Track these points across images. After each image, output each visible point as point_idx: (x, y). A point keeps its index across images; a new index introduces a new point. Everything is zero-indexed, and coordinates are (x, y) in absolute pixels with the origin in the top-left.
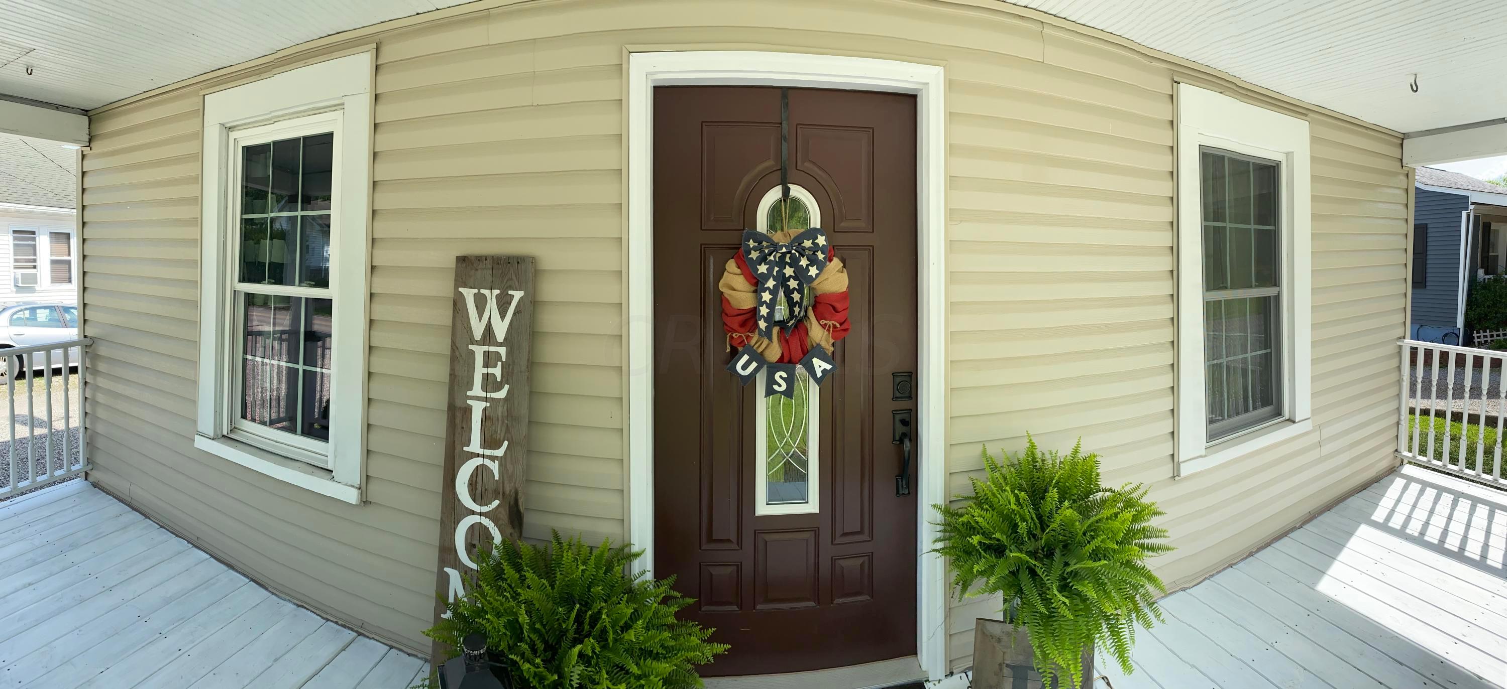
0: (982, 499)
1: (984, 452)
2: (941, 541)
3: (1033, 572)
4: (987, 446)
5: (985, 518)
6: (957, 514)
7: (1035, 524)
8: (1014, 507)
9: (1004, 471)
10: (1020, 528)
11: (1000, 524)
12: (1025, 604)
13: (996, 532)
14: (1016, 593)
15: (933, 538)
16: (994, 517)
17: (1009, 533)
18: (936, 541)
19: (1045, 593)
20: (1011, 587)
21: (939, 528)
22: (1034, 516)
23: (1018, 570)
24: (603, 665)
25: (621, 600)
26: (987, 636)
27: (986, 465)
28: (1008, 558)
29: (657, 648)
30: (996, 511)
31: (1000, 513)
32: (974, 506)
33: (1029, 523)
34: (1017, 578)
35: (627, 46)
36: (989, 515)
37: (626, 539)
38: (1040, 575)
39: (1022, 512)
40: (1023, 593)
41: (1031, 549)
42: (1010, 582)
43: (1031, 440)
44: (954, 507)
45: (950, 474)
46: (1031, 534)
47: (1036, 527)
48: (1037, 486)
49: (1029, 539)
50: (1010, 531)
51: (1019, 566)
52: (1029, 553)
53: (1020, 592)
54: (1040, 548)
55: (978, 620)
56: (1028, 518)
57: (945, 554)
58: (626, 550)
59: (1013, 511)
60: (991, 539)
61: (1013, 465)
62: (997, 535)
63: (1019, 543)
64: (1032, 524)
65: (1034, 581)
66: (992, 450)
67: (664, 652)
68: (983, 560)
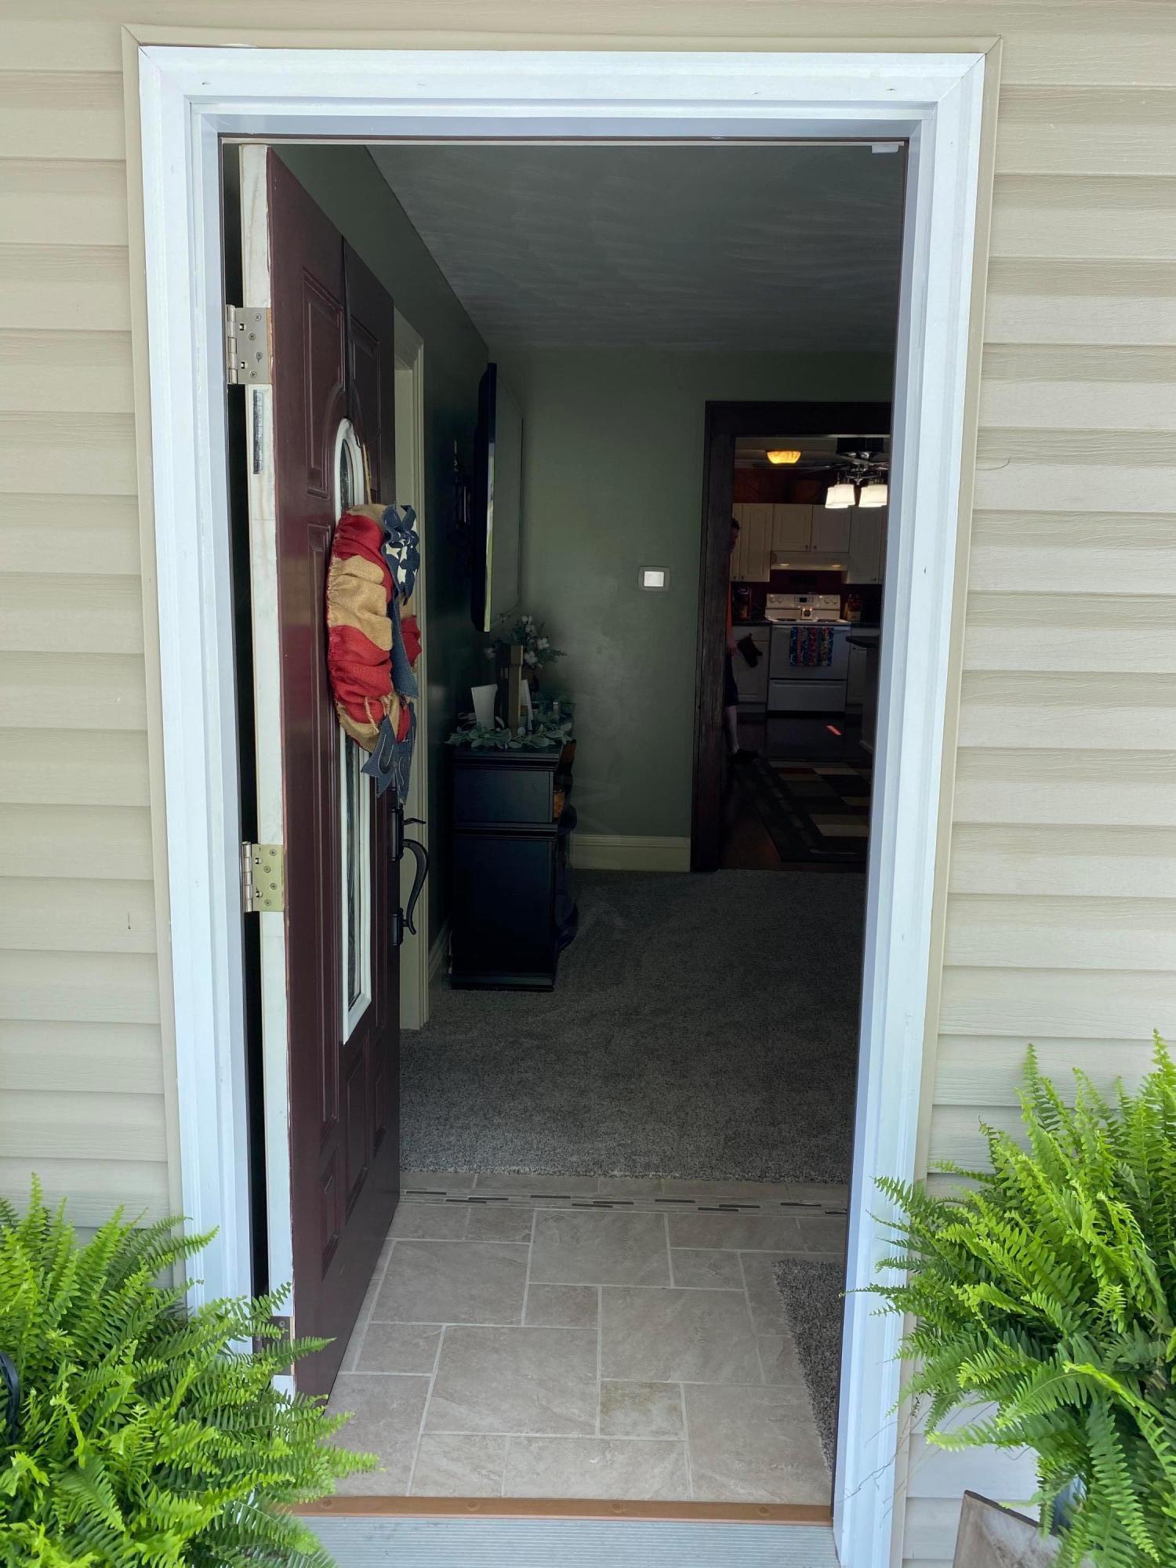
0: (1009, 1188)
1: (1029, 1066)
2: (900, 1266)
3: (1126, 1422)
4: (1040, 1050)
5: (1007, 1246)
6: (941, 1212)
7: (1150, 1291)
8: (1089, 1235)
9: (1079, 1122)
10: (1101, 1295)
11: (1048, 1269)
12: (1095, 1509)
13: (1036, 1287)
14: (1077, 1467)
15: (878, 1254)
16: (1034, 1246)
17: (1073, 1299)
18: (888, 1263)
19: (1160, 1497)
20: (1060, 1447)
21: (897, 1235)
22: (1151, 1274)
23: (1087, 1407)
24: (63, 1510)
25: (125, 1354)
26: (989, 1544)
27: (1027, 1100)
28: (1057, 1366)
29: (199, 1463)
30: (1039, 1231)
31: (1052, 1239)
32: (981, 1203)
33: (1133, 1285)
34: (1081, 1424)
35: (134, 29)
36: (1017, 1239)
37: (175, 1207)
38: (1151, 1441)
39: (1112, 1255)
40: (1092, 1476)
41: (1130, 1358)
42: (1060, 1433)
43: (1164, 1057)
44: (939, 1192)
45: (934, 1106)
46: (1137, 1316)
47: (1154, 1301)
48: (1169, 1188)
49: (1129, 1327)
50: (1077, 1293)
51: (1089, 1398)
52: (1122, 1372)
53: (1085, 1466)
54: (1159, 1363)
55: (968, 1498)
56: (1130, 1272)
57: (904, 1306)
58: (175, 1230)
59: (1089, 1246)
60: (1017, 1300)
61: (1104, 1113)
62: (1037, 1298)
63: (1096, 1329)
64: (1142, 1291)
65: (1130, 1451)
66: (1052, 1064)
67: (217, 1471)
68: (991, 1352)
